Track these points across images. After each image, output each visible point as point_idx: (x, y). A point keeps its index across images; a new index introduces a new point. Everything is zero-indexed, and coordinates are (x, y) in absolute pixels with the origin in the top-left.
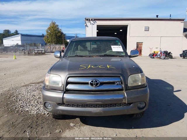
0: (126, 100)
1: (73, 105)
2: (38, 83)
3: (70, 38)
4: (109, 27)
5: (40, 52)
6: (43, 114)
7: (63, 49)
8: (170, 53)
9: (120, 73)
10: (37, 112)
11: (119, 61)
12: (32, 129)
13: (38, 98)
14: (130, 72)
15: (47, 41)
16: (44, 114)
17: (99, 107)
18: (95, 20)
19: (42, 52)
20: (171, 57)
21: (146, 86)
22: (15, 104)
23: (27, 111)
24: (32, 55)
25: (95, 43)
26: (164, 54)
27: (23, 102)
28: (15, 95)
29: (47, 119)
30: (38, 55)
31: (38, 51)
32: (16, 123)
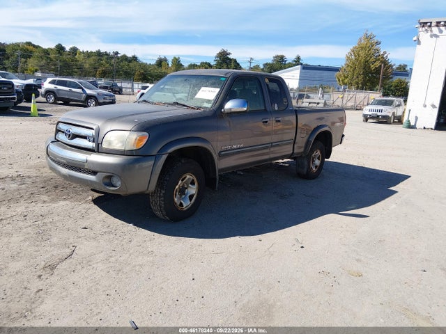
31: (310, 103)
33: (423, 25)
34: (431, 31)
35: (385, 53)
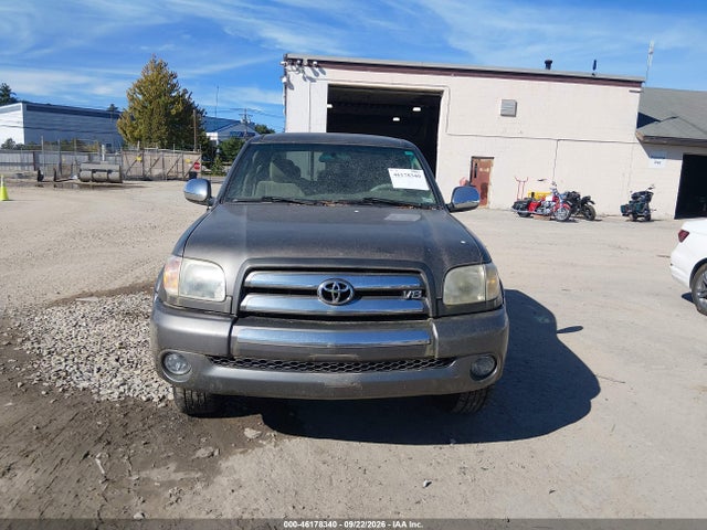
0: (434, 350)
1: (262, 362)
2: (112, 294)
3: (218, 125)
4: (372, 94)
5: (104, 175)
6: (144, 399)
7: (194, 170)
8: (587, 199)
9: (421, 260)
10: (121, 393)
11: (412, 223)
12: (112, 447)
13: (117, 345)
14: (451, 259)
15: (132, 132)
16: (148, 400)
17: (349, 369)
18: (322, 64)
19: (112, 176)
20: (590, 215)
21: (500, 307)
22: (36, 366)
23: (84, 389)
24: (71, 187)
25: (333, 155)
26: (565, 202)
27: (63, 360)
28: (30, 333)
29: (160, 416)
30: (94, 187)
31: (94, 171)
32: (52, 428)
33: (293, 62)
34: (303, 72)
35: (185, 91)
